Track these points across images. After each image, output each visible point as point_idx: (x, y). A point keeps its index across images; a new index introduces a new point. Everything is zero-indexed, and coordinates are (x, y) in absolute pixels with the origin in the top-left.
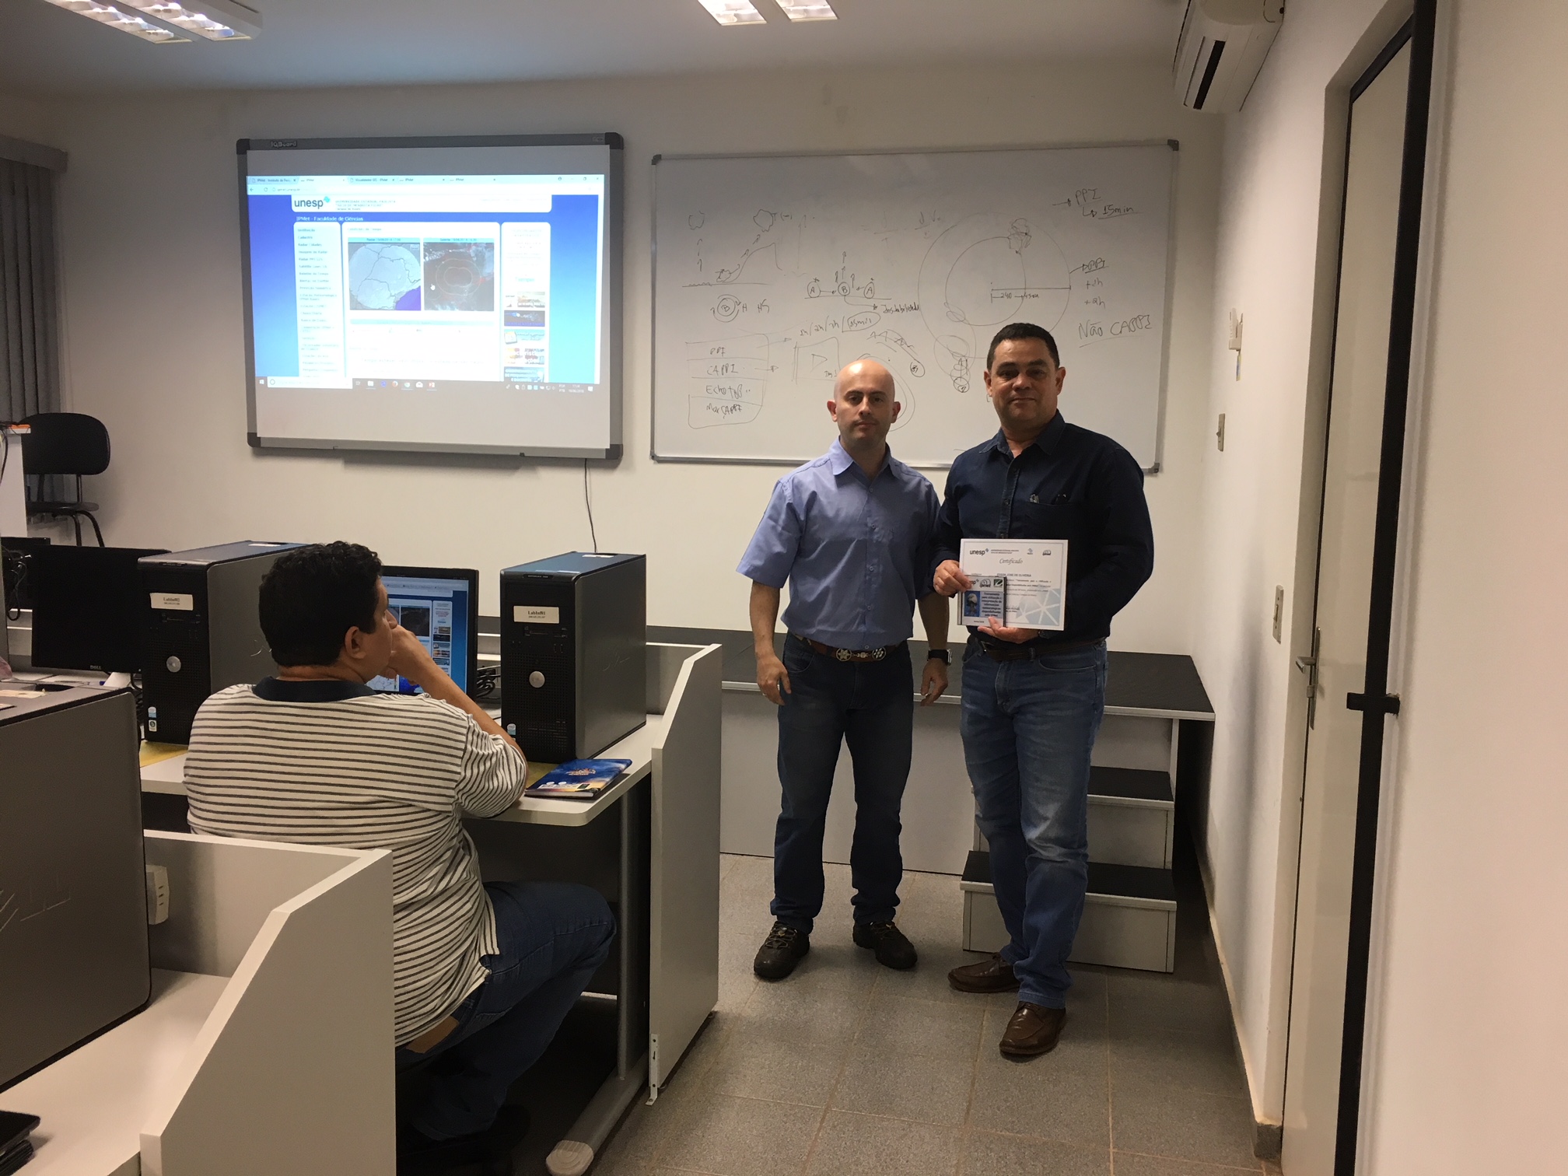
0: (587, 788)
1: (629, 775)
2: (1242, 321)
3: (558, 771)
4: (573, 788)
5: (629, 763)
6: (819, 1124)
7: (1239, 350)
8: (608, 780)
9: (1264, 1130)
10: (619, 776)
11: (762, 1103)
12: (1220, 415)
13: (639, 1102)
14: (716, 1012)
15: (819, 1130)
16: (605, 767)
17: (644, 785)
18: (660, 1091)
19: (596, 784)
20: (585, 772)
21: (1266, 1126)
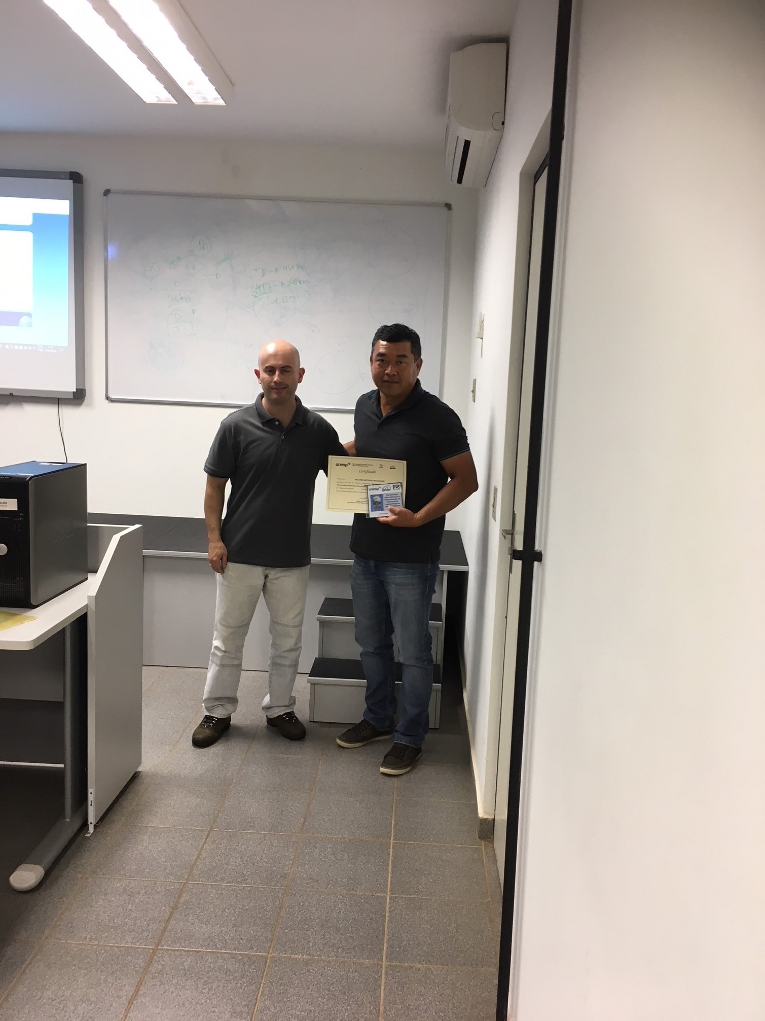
2: (483, 320)
6: (204, 840)
7: (482, 339)
9: (484, 821)
11: (167, 829)
12: (473, 380)
13: (81, 835)
14: (140, 772)
15: (204, 844)
17: (82, 621)
18: (95, 827)
21: (485, 819)
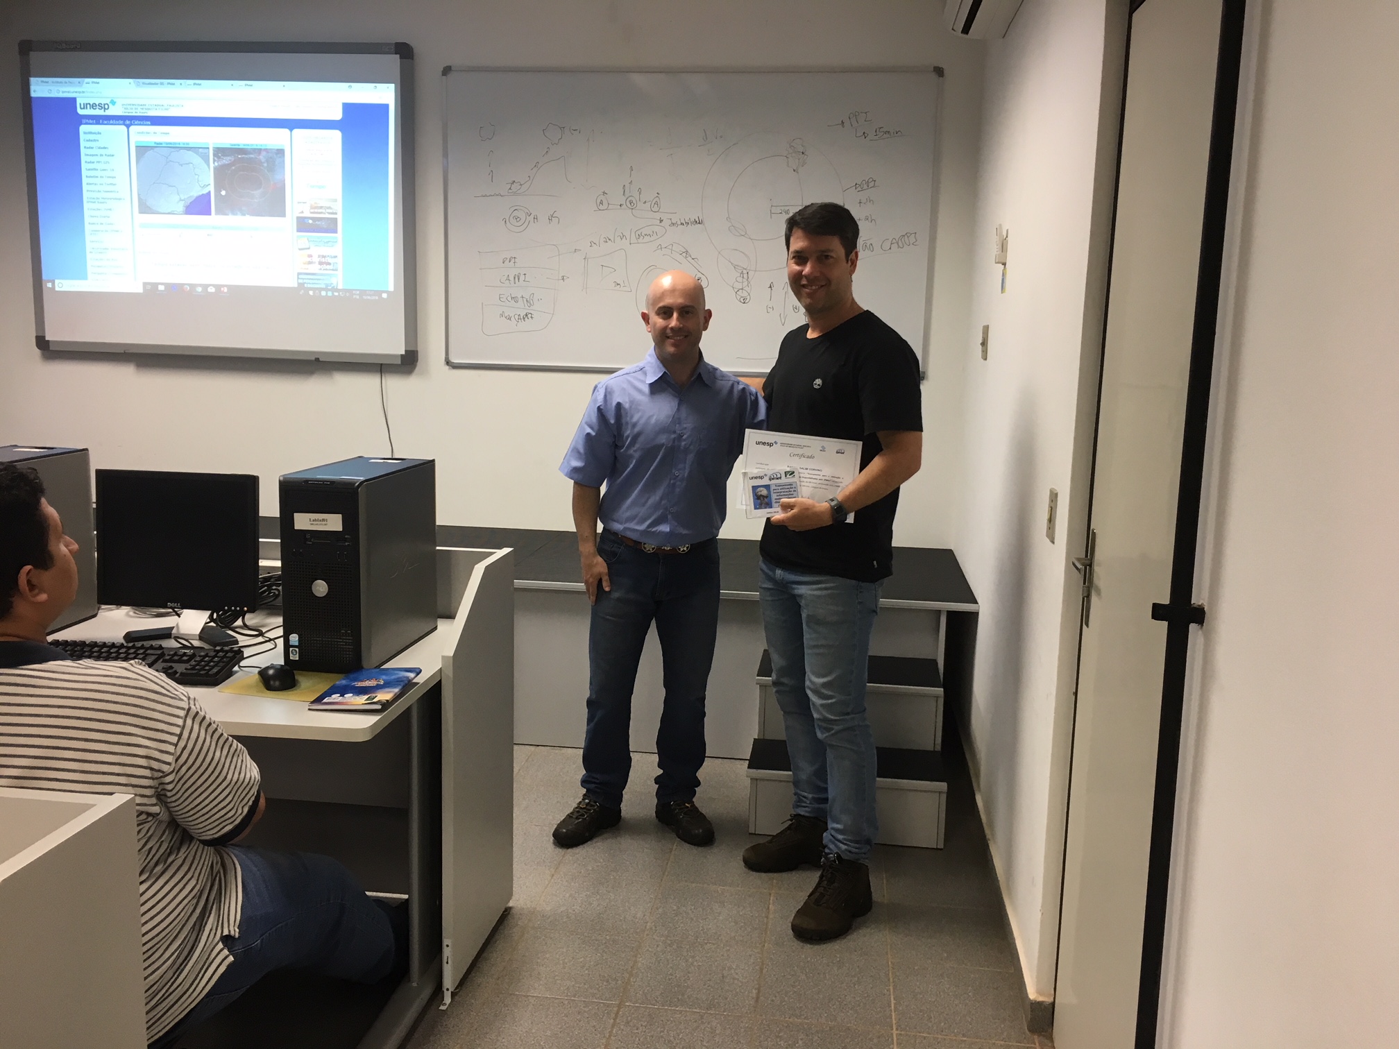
0: (375, 700)
1: (418, 683)
2: (1007, 237)
3: (344, 682)
4: (360, 701)
5: (418, 672)
6: (612, 1020)
7: (1004, 264)
8: (396, 690)
9: (1036, 1005)
10: (408, 685)
12: (984, 327)
13: (434, 1007)
14: (511, 908)
16: (393, 677)
17: (434, 693)
18: (453, 995)
19: (384, 696)
20: (372, 683)
21: (1039, 1002)
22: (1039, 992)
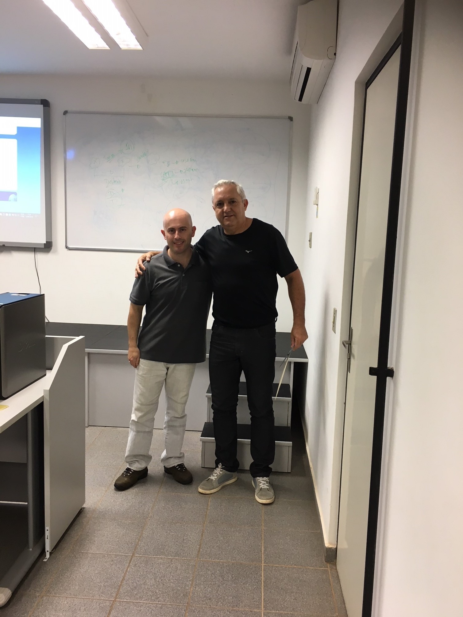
2: (319, 192)
6: (128, 564)
7: (317, 205)
11: (102, 555)
12: (310, 233)
13: (40, 560)
14: (84, 508)
15: (128, 567)
17: (39, 408)
18: (51, 553)
21: (330, 548)
22: (330, 543)
